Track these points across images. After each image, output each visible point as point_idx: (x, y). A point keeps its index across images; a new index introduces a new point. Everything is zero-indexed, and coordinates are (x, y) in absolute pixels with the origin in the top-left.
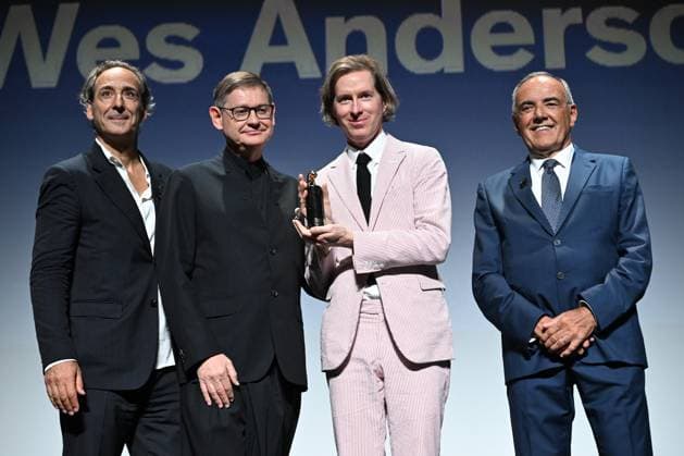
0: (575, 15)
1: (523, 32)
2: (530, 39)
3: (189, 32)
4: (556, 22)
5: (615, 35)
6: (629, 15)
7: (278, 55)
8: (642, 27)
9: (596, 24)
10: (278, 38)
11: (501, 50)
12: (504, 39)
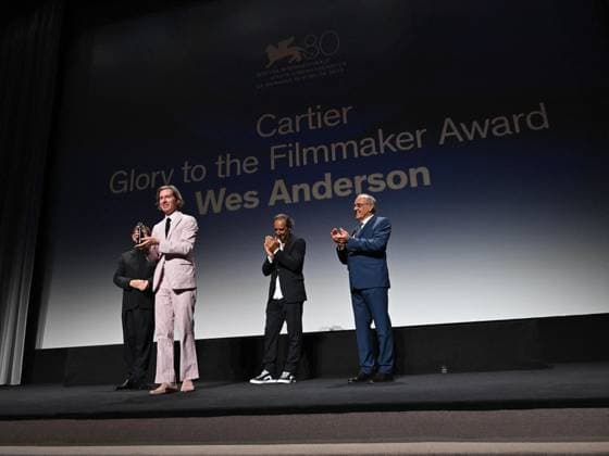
0: (364, 177)
1: (349, 184)
2: (351, 186)
3: (255, 193)
4: (359, 180)
5: (376, 182)
6: (380, 176)
7: (279, 197)
8: (384, 179)
9: (371, 180)
10: (280, 193)
11: (342, 190)
12: (343, 187)
